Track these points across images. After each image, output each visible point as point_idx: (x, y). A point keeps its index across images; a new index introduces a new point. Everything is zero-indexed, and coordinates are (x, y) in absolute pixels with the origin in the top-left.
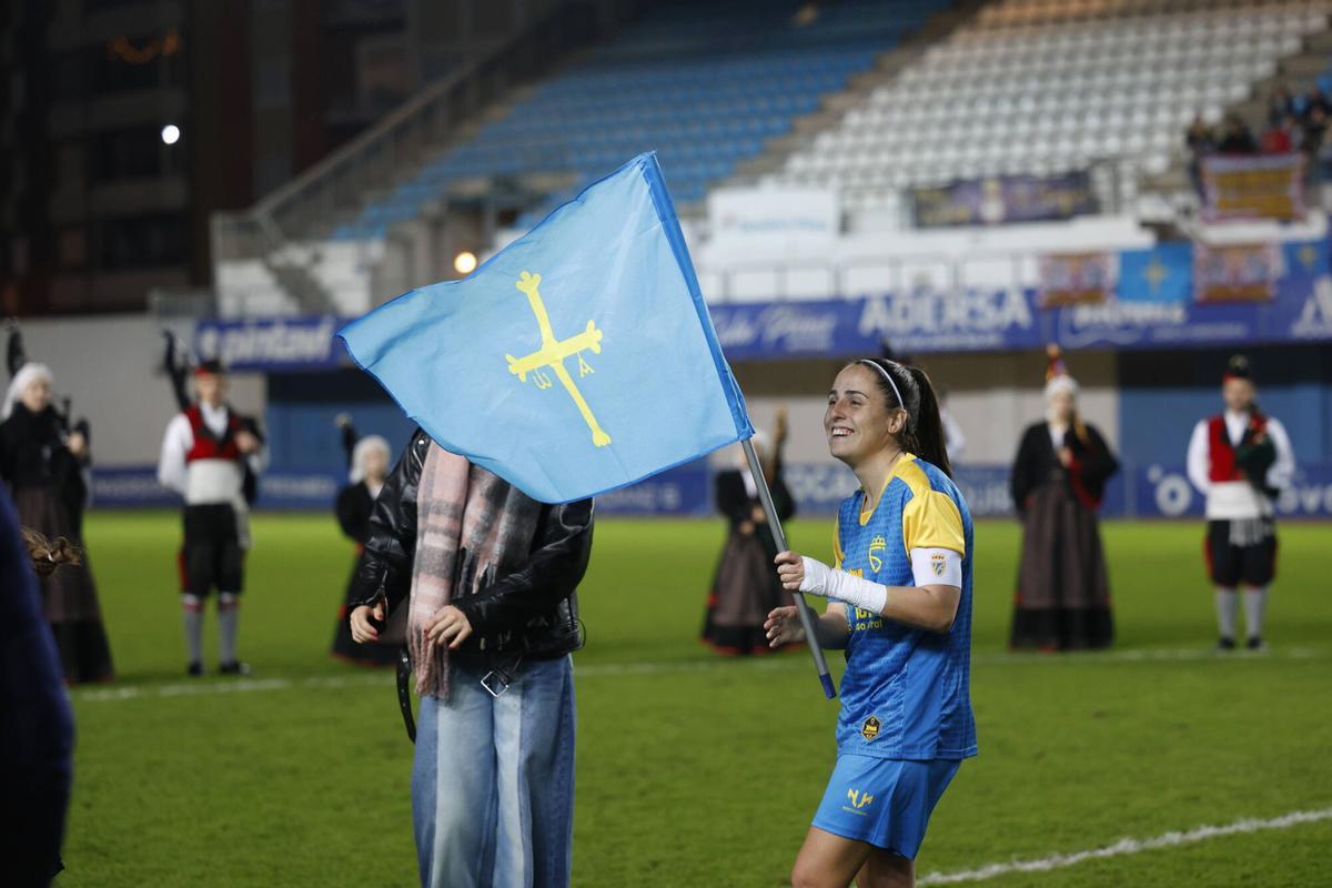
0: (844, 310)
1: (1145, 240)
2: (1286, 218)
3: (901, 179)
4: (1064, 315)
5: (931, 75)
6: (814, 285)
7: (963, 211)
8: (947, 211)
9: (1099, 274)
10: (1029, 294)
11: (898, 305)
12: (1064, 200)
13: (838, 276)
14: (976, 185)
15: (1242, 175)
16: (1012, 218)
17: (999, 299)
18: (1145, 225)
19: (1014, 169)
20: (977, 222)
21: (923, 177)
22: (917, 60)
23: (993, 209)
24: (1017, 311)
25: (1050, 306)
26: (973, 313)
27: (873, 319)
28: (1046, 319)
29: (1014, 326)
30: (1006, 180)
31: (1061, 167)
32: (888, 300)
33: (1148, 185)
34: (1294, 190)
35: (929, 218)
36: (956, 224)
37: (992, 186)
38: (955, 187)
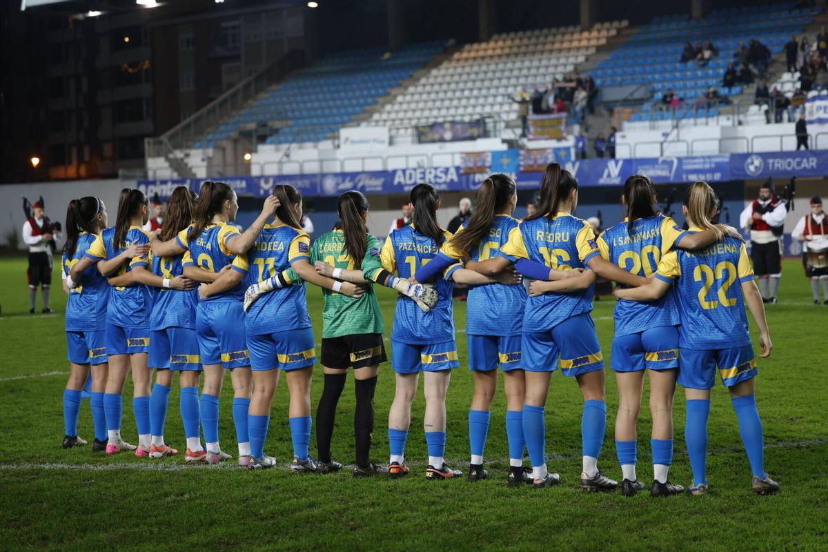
0: (387, 175)
1: (505, 147)
2: (560, 139)
3: (414, 122)
4: (471, 177)
5: (431, 80)
6: (377, 166)
7: (436, 137)
8: (430, 136)
9: (484, 161)
10: (457, 169)
11: (408, 173)
12: (475, 131)
13: (385, 162)
14: (441, 125)
15: (543, 120)
16: (455, 139)
17: (446, 171)
18: (504, 141)
19: (458, 119)
20: (442, 140)
21: (423, 122)
22: (427, 76)
23: (448, 135)
24: (453, 176)
25: (465, 173)
26: (436, 177)
27: (398, 179)
28: (464, 178)
29: (452, 180)
30: (453, 123)
31: (477, 117)
32: (404, 171)
33: (508, 125)
34: (563, 128)
35: (423, 138)
36: (434, 141)
37: (447, 126)
38: (433, 126)
